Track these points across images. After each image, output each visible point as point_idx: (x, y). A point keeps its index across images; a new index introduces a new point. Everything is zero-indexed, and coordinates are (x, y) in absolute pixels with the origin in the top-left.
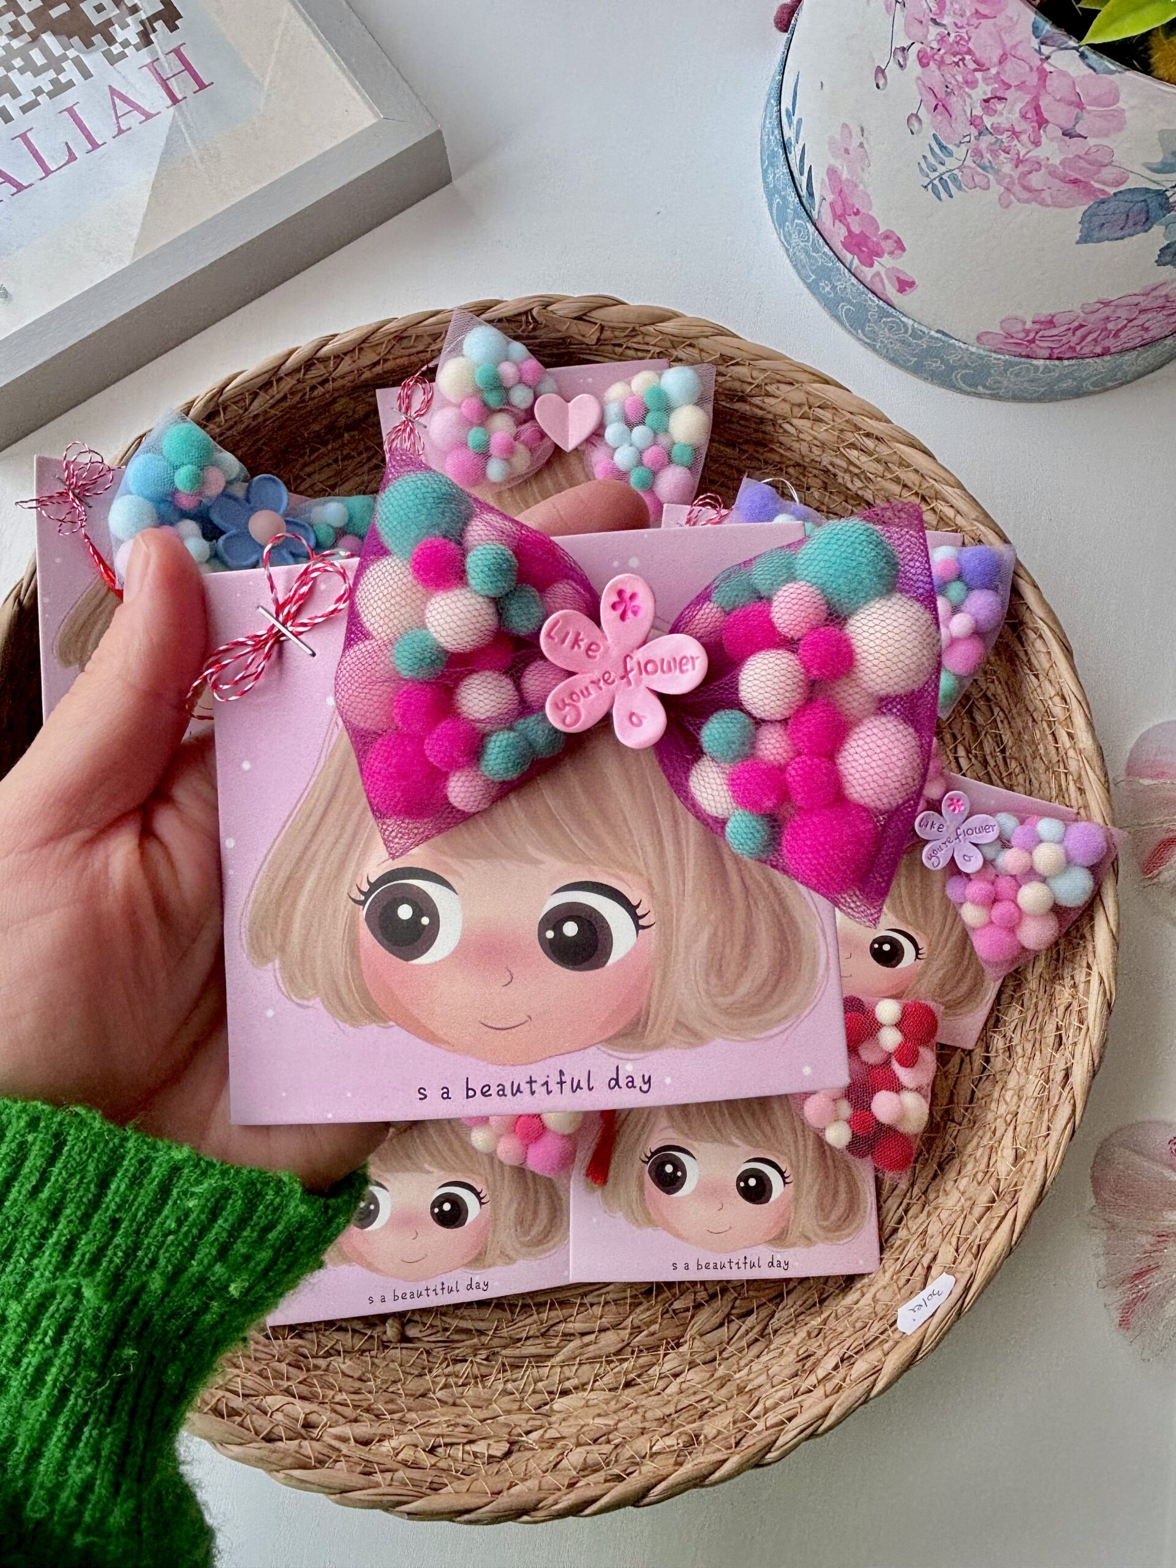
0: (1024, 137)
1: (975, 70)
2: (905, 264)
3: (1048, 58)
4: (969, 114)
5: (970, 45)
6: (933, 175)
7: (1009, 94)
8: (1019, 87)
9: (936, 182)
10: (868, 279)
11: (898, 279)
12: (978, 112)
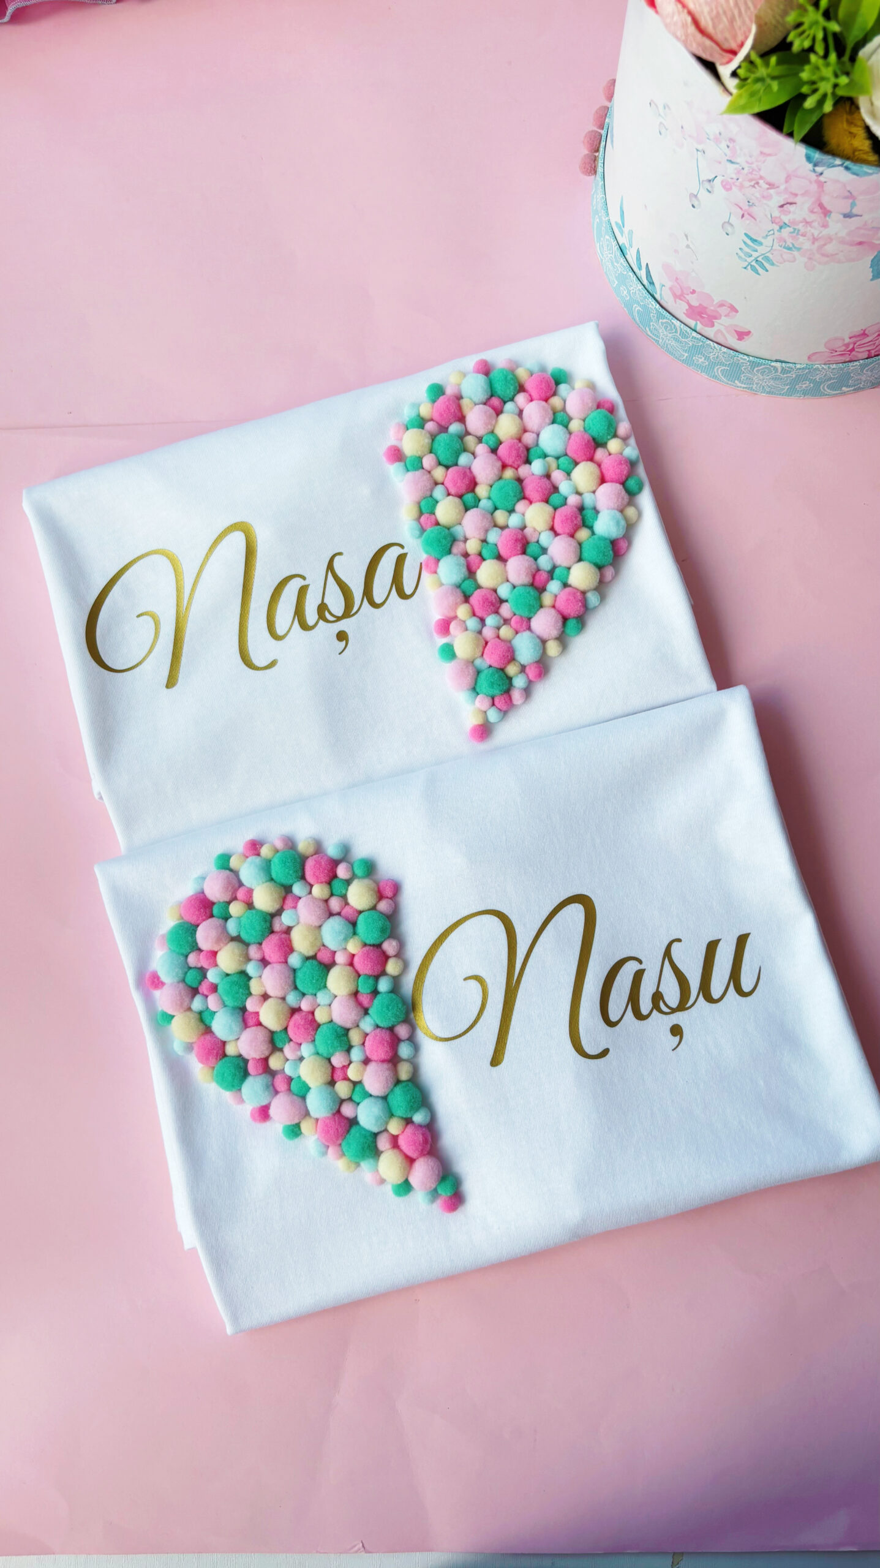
0: (815, 224)
1: (768, 189)
2: (741, 321)
3: (821, 174)
4: (769, 216)
5: (762, 173)
6: (749, 260)
7: (798, 200)
8: (803, 195)
9: (754, 263)
10: (712, 336)
11: (736, 331)
12: (776, 213)
